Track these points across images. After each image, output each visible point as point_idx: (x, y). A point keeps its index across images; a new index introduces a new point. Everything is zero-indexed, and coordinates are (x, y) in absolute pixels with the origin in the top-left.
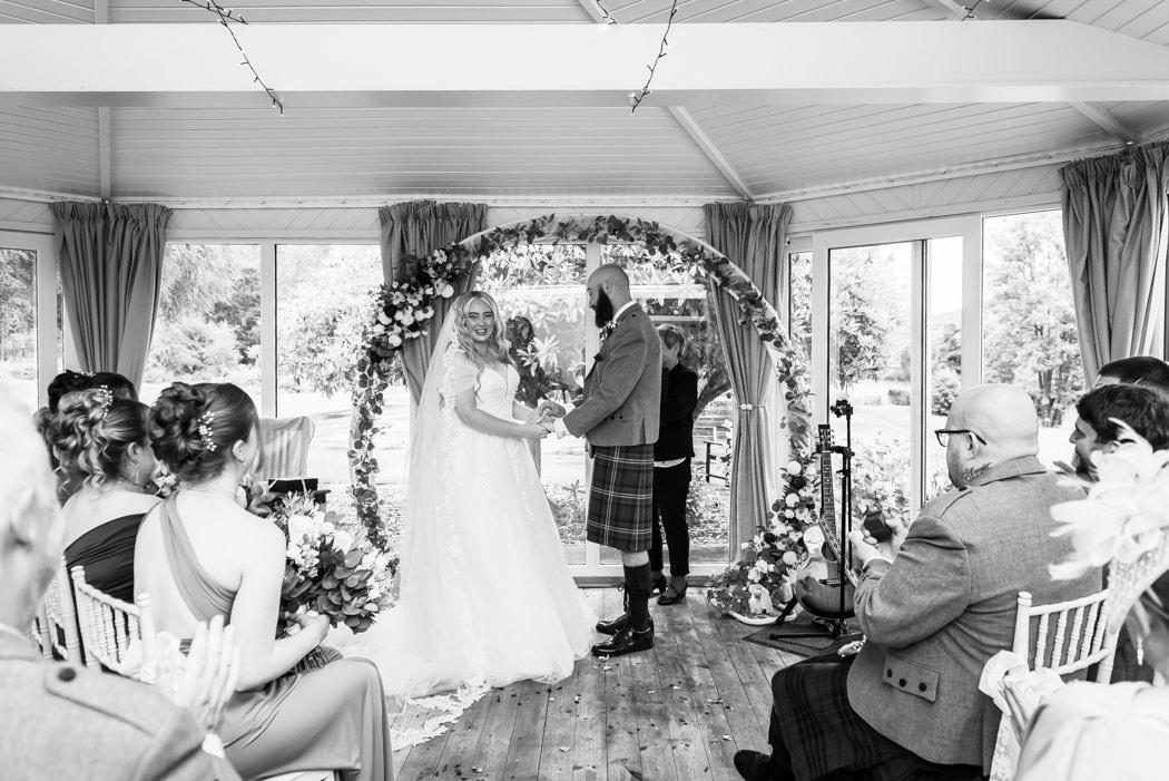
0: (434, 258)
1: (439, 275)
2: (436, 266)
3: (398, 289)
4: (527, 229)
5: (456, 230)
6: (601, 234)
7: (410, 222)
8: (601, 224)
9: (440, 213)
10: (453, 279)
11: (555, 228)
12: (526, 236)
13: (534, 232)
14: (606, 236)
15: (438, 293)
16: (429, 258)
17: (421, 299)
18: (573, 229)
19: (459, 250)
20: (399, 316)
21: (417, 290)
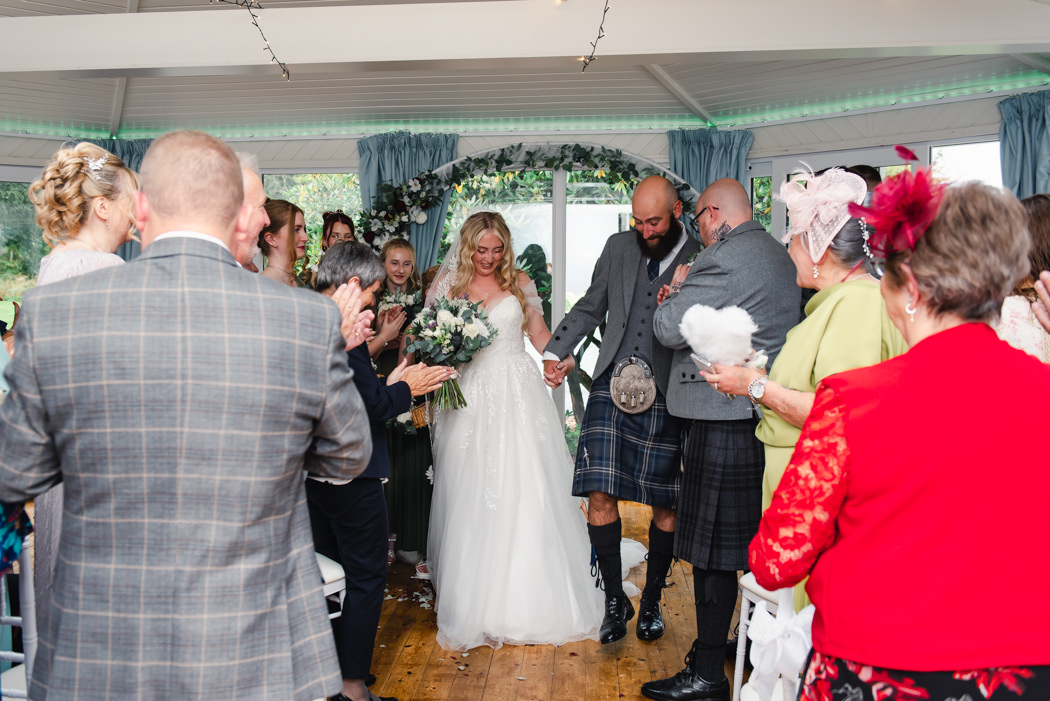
0: (409, 187)
1: (414, 203)
2: (410, 195)
3: (376, 217)
4: (496, 157)
5: (429, 159)
6: (566, 161)
7: (386, 152)
8: (567, 153)
9: (414, 144)
10: (427, 206)
11: (522, 157)
12: (494, 164)
13: (502, 161)
14: (571, 163)
15: (413, 219)
16: (405, 188)
17: (397, 225)
18: (540, 159)
19: (431, 178)
20: (377, 241)
21: (394, 218)
